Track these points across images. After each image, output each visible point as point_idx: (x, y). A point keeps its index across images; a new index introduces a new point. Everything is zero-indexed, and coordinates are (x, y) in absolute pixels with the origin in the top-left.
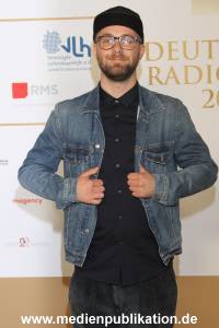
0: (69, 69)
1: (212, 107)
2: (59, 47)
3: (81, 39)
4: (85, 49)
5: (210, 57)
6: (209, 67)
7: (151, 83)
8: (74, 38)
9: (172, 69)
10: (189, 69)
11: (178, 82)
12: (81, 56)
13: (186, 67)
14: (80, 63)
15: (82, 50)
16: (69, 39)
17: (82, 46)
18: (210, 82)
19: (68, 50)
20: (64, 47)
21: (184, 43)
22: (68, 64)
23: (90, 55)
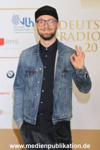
0: (24, 32)
1: (89, 51)
2: (19, 22)
3: (29, 19)
4: (31, 23)
5: (89, 28)
6: (88, 33)
7: (61, 40)
8: (26, 18)
9: (71, 34)
10: (79, 33)
11: (74, 40)
12: (29, 26)
13: (78, 33)
14: (29, 30)
15: (30, 24)
16: (24, 19)
17: (30, 22)
18: (88, 40)
19: (23, 24)
20: (21, 22)
21: (77, 21)
22: (23, 30)
23: (33, 26)
